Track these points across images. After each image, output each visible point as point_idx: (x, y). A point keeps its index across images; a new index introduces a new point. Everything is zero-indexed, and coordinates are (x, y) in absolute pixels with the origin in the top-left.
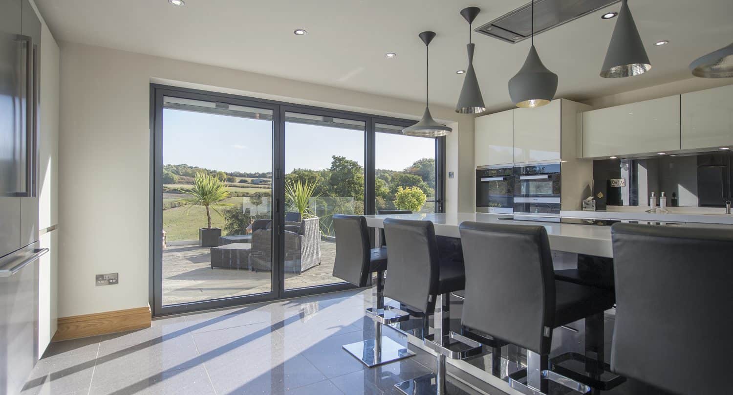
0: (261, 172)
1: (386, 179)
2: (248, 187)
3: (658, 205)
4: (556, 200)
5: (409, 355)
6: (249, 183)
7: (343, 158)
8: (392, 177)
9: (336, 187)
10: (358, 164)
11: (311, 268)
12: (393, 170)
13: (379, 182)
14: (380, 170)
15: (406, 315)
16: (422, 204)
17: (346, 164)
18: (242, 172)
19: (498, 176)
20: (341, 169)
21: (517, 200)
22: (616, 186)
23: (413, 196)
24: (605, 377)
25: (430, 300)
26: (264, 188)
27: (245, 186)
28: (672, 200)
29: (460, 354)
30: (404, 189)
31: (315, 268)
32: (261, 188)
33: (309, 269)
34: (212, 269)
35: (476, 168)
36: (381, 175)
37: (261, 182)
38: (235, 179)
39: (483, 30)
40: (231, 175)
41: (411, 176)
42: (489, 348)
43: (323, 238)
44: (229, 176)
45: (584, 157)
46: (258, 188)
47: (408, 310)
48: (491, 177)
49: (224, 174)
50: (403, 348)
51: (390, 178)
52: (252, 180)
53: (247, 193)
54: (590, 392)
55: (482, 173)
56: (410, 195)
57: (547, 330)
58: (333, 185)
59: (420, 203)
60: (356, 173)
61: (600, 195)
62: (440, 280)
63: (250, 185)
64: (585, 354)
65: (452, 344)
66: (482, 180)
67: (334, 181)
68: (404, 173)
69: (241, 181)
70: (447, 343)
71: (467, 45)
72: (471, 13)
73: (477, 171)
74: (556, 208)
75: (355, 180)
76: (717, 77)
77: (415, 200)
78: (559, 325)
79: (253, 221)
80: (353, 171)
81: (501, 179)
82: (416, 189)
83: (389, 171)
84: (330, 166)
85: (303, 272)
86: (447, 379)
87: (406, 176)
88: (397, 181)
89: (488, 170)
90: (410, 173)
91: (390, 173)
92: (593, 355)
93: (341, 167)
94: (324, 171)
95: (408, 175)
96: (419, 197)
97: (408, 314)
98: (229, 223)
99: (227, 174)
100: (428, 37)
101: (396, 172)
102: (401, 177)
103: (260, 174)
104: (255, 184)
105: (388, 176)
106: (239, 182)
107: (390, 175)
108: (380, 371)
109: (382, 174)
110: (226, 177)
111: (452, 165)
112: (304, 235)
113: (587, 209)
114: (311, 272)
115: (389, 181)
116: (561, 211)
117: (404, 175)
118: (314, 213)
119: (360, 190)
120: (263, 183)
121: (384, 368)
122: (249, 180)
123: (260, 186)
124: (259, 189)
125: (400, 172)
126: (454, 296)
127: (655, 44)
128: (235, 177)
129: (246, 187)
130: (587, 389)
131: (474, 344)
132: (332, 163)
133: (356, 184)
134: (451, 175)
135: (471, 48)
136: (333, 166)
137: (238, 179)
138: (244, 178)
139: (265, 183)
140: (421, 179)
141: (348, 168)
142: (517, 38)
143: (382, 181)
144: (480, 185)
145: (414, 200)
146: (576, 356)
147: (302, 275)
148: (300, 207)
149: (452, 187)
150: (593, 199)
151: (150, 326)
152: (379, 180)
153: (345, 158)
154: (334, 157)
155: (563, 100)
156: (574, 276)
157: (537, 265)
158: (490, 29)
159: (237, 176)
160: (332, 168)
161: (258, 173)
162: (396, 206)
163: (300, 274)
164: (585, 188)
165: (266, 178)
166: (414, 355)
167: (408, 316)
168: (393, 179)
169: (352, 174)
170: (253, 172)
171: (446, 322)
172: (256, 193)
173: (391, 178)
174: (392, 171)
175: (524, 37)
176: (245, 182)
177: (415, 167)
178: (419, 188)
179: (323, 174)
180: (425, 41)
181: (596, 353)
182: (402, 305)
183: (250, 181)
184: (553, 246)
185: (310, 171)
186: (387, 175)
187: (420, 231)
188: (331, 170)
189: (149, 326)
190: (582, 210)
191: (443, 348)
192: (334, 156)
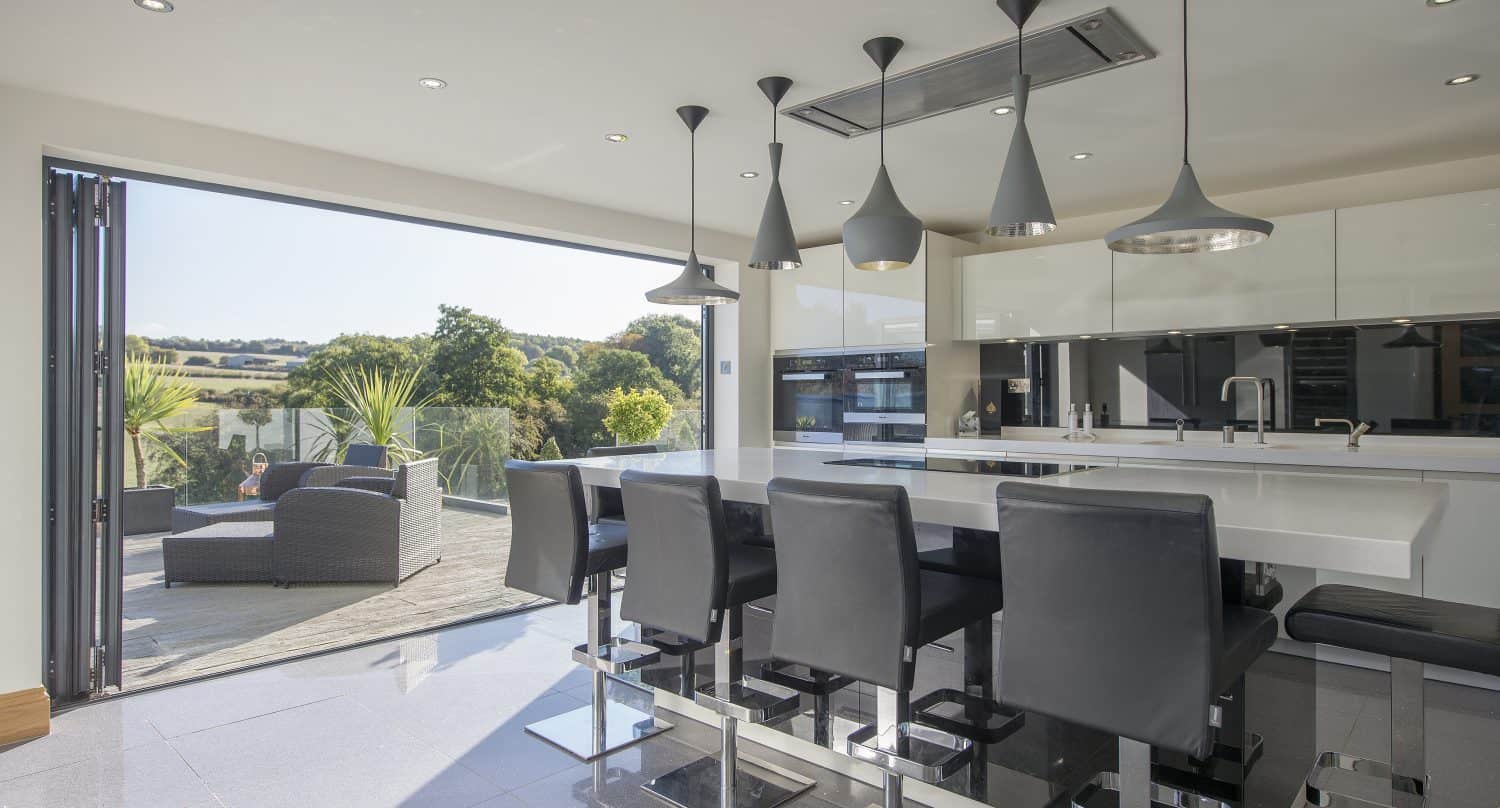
0: (247, 339)
1: (567, 360)
2: (211, 376)
3: (1080, 423)
4: (918, 419)
5: (659, 731)
6: (214, 366)
7: (466, 311)
8: (580, 354)
9: (448, 377)
10: (503, 324)
11: (420, 571)
12: (583, 339)
13: (549, 365)
14: (553, 339)
15: (652, 652)
16: (664, 424)
17: (473, 325)
18: (195, 338)
19: (814, 371)
20: (462, 337)
21: (849, 417)
22: (1018, 391)
23: (646, 408)
24: (996, 722)
25: (713, 619)
26: (258, 378)
27: (203, 373)
28: (1102, 416)
29: (761, 714)
30: (627, 392)
31: (429, 570)
32: (247, 377)
33: (416, 573)
34: (168, 586)
35: (773, 354)
36: (554, 349)
37: (247, 363)
38: (175, 355)
39: (796, 114)
40: (164, 344)
41: (624, 352)
42: (808, 698)
43: (447, 504)
44: (158, 349)
45: (964, 339)
46: (239, 377)
47: (656, 643)
48: (802, 372)
49: (142, 343)
50: (646, 717)
51: (575, 357)
52: (223, 361)
53: (211, 392)
54: (970, 748)
55: (784, 364)
56: (639, 406)
57: (908, 651)
58: (441, 372)
59: (659, 423)
60: (498, 345)
61: (992, 408)
62: (730, 581)
63: (216, 371)
64: (966, 689)
65: (747, 698)
66: (786, 377)
67: (444, 361)
68: (608, 345)
69: (192, 362)
70: (738, 695)
71: (770, 145)
72: (777, 87)
73: (777, 361)
74: (917, 435)
75: (494, 361)
76: (1141, 252)
77: (650, 416)
78: (925, 643)
79: (262, 467)
80: (490, 339)
81: (820, 376)
82: (653, 393)
83: (572, 339)
84: (432, 328)
85: (402, 581)
86: (740, 766)
87: (614, 354)
88: (592, 365)
89: (796, 358)
90: (621, 346)
91: (575, 345)
92: (977, 690)
93: (461, 331)
94: (418, 338)
95: (617, 351)
96: (657, 409)
97: (657, 650)
98: (163, 468)
99: (151, 343)
100: (694, 116)
101: (588, 342)
102: (603, 355)
103: (245, 344)
104: (232, 367)
105: (571, 352)
106: (187, 364)
107: (574, 349)
108: (604, 766)
109: (557, 347)
110: (147, 349)
111: (728, 348)
112: (405, 498)
113: (965, 434)
114: (421, 580)
115: (574, 362)
116: (926, 439)
117: (608, 352)
118: (411, 444)
119: (506, 384)
120: (253, 366)
121: (612, 761)
122: (215, 357)
123: (244, 373)
124: (244, 380)
125: (599, 343)
126: (751, 608)
127: (1072, 158)
128: (174, 351)
129: (206, 376)
130: (966, 744)
131: (783, 693)
132: (440, 322)
133: (497, 370)
134: (726, 367)
135: (777, 150)
136: (441, 328)
137: (183, 356)
138: (199, 354)
139: (260, 366)
140: (646, 360)
141: (478, 334)
142: (853, 130)
143: (557, 362)
144: (779, 385)
145: (648, 416)
146: (949, 695)
147: (401, 587)
148: (378, 431)
149: (728, 390)
150: (974, 416)
151: (48, 733)
152: (550, 359)
153: (469, 311)
154: (443, 309)
155: (929, 232)
156: (948, 560)
157: (894, 548)
158: (807, 112)
159: (178, 347)
160: (437, 332)
161: (239, 341)
162: (609, 430)
163: (396, 587)
164: (965, 395)
165: (263, 353)
166: (671, 728)
167: (658, 653)
168: (583, 359)
169: (488, 346)
170: (225, 339)
171: (736, 658)
172: (235, 390)
173: (578, 357)
174: (578, 341)
175: (866, 129)
176: (203, 362)
177: (631, 332)
178: (657, 392)
179: (416, 345)
180: (689, 121)
181: (980, 687)
182: (645, 632)
183: (216, 361)
184: (917, 516)
185: (382, 339)
186: (567, 348)
187: (696, 494)
188: (434, 338)
189: (43, 732)
190: (956, 435)
191: (733, 705)
192: (442, 305)
